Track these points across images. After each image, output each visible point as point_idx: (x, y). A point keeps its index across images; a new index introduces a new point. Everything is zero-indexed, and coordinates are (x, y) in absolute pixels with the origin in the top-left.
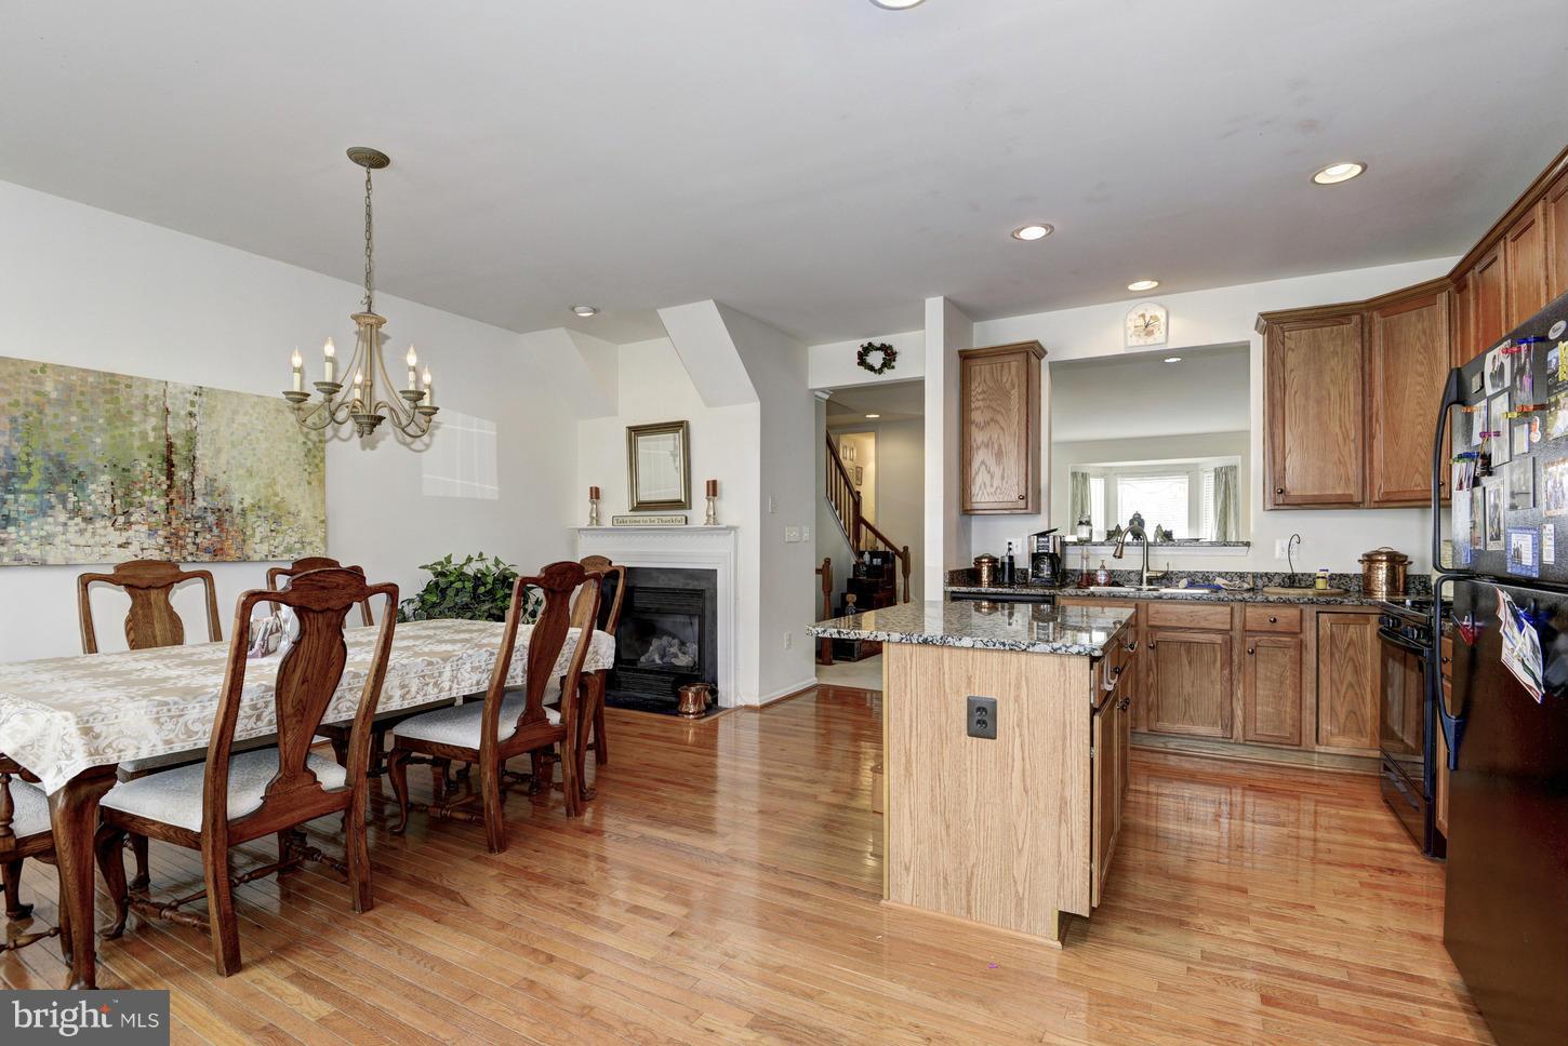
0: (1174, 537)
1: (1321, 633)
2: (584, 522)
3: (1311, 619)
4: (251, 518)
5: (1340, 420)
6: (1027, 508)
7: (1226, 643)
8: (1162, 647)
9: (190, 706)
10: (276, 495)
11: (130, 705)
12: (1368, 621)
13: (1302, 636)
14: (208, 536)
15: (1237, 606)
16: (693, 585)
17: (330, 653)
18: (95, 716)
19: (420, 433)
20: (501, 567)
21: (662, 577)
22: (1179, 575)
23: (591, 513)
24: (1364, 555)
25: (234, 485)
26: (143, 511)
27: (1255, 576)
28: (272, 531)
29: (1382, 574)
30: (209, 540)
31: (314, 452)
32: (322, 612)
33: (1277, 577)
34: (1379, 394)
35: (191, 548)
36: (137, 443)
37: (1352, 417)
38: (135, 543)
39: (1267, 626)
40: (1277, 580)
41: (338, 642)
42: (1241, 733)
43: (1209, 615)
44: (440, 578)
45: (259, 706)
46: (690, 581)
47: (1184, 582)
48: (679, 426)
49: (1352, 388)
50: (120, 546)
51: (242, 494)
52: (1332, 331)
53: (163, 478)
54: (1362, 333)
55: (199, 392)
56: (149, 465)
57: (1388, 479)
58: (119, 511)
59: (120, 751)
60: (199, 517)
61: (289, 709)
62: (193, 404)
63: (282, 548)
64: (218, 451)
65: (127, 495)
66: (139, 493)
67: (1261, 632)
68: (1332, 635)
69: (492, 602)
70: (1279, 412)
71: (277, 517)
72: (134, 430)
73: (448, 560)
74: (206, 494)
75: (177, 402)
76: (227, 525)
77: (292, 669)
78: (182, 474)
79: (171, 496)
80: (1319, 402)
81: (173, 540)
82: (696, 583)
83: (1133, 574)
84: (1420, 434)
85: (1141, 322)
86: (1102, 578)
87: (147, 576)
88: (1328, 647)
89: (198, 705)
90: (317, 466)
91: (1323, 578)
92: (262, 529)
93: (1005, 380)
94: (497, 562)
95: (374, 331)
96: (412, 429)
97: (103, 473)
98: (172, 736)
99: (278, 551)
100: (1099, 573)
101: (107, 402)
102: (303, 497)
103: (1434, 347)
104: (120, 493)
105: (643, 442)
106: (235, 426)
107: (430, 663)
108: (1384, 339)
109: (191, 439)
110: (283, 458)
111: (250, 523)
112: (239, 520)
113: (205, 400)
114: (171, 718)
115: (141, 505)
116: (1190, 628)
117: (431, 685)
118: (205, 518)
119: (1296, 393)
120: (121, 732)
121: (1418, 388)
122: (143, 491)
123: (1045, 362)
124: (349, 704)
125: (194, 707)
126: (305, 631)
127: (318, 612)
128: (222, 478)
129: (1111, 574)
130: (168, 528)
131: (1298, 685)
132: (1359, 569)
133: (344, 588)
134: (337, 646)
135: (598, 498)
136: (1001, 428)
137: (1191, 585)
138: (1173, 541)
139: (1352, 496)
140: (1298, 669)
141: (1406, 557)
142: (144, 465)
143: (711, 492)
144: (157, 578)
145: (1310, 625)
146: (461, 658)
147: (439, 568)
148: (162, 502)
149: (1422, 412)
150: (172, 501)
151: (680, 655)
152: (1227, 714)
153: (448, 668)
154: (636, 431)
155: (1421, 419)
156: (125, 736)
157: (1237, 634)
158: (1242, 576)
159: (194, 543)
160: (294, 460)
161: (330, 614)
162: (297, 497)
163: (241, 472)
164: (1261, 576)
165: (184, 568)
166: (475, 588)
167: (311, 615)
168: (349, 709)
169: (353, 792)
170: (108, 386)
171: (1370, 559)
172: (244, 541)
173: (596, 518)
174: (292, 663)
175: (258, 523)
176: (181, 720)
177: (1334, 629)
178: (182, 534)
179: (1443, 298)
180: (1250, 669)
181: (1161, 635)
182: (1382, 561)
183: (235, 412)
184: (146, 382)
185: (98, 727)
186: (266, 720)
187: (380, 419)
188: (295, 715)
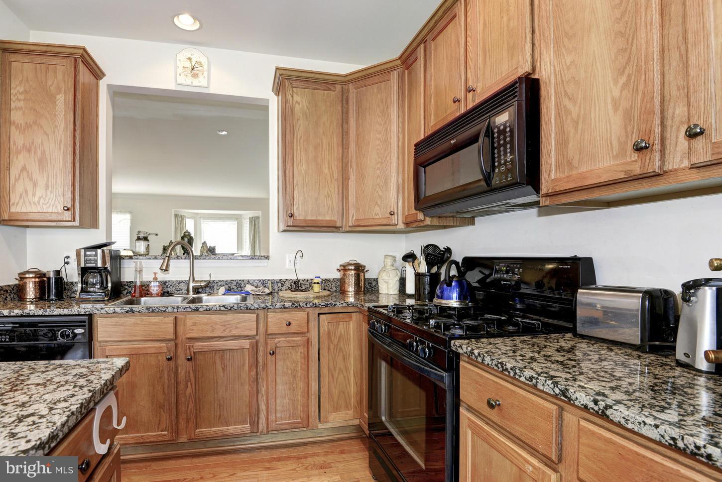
0: (217, 252)
1: (321, 331)
3: (315, 321)
5: (329, 164)
6: (74, 220)
7: (253, 348)
8: (199, 357)
12: (351, 317)
13: (308, 334)
15: (261, 313)
22: (220, 283)
24: (340, 266)
27: (273, 282)
29: (351, 279)
33: (287, 282)
34: (352, 146)
37: (336, 162)
39: (285, 329)
40: (287, 284)
42: (265, 425)
43: (239, 323)
47: (222, 290)
49: (336, 140)
52: (324, 94)
54: (342, 100)
57: (358, 209)
67: (280, 334)
68: (329, 333)
70: (289, 152)
80: (316, 148)
83: (182, 284)
84: (378, 177)
85: (188, 65)
86: (155, 288)
88: (327, 343)
91: (318, 283)
93: (49, 83)
100: (152, 284)
103: (388, 112)
108: (356, 106)
116: (224, 337)
119: (301, 137)
121: (378, 142)
123: (103, 84)
129: (164, 284)
131: (306, 376)
132: (338, 275)
136: (45, 133)
137: (229, 291)
138: (215, 254)
139: (335, 221)
140: (306, 363)
141: (365, 267)
145: (313, 324)
149: (380, 160)
152: (254, 411)
155: (379, 166)
157: (261, 338)
158: (264, 283)
164: (277, 282)
171: (344, 268)
177: (330, 327)
179: (394, 75)
180: (271, 368)
181: (198, 345)
182: (351, 270)
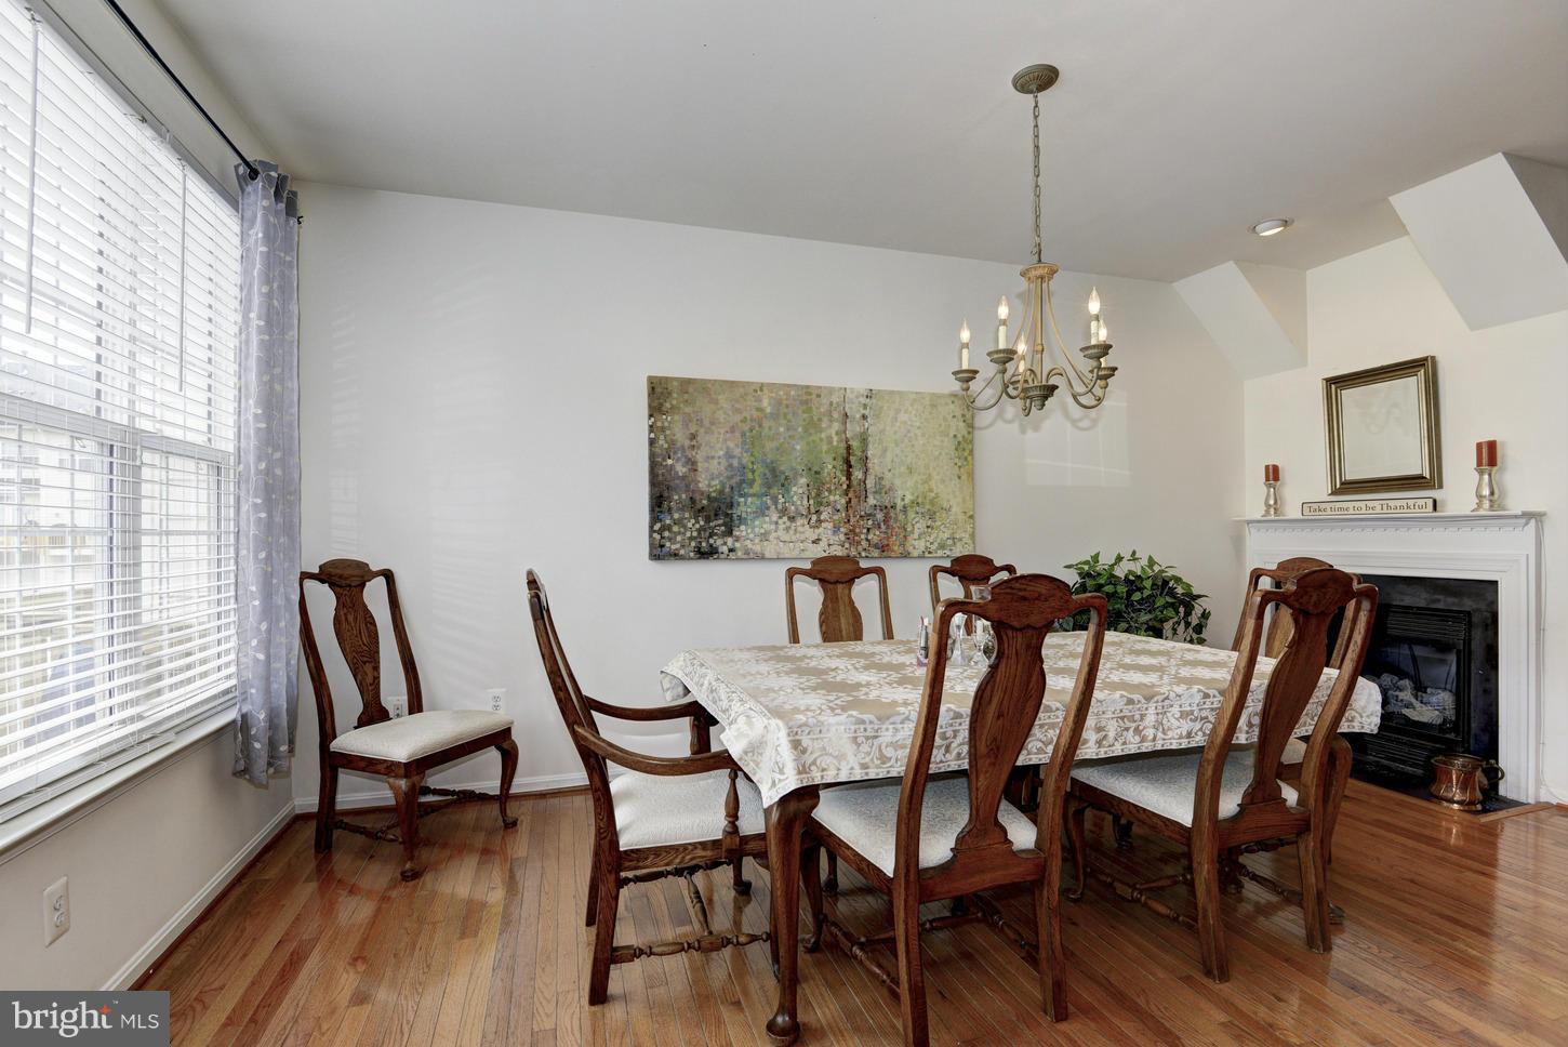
2: (1257, 512)
4: (911, 515)
9: (884, 727)
10: (931, 490)
11: (833, 720)
14: (878, 533)
17: (1029, 682)
18: (804, 728)
19: (1095, 403)
20: (1156, 568)
23: (1267, 500)
25: (898, 482)
26: (830, 509)
28: (928, 527)
30: (878, 536)
31: (964, 445)
32: (1021, 630)
35: (864, 543)
36: (825, 448)
38: (824, 539)
41: (1037, 669)
44: (1087, 579)
45: (948, 735)
48: (1422, 367)
50: (813, 542)
51: (905, 490)
53: (844, 479)
55: (870, 394)
56: (834, 467)
58: (813, 510)
59: (823, 770)
60: (870, 515)
61: (983, 749)
62: (865, 406)
63: (936, 544)
64: (885, 450)
65: (818, 495)
66: (826, 494)
69: (1150, 612)
71: (932, 511)
72: (823, 435)
73: (1096, 558)
74: (875, 492)
75: (854, 406)
76: (891, 522)
77: (988, 699)
78: (857, 474)
79: (850, 495)
81: (851, 536)
82: (1450, 600)
87: (836, 571)
89: (891, 727)
90: (966, 459)
92: (920, 526)
94: (1152, 563)
95: (1045, 285)
96: (1087, 400)
97: (802, 476)
98: (867, 760)
99: (933, 547)
101: (804, 412)
102: (954, 492)
104: (813, 494)
105: (1349, 396)
106: (898, 424)
107: (1130, 702)
109: (864, 439)
110: (937, 453)
111: (910, 519)
112: (901, 517)
113: (874, 401)
114: (867, 738)
115: (828, 504)
117: (1131, 730)
118: (875, 515)
120: (824, 749)
122: (830, 491)
124: (1040, 745)
125: (887, 729)
126: (1003, 653)
127: (1017, 630)
128: (888, 476)
130: (847, 526)
133: (1046, 600)
134: (1036, 673)
135: (1276, 478)
142: (830, 467)
143: (1485, 460)
144: (842, 573)
146: (1167, 698)
147: (1086, 568)
148: (843, 501)
150: (850, 499)
153: (1152, 711)
154: (1338, 383)
156: (826, 754)
159: (867, 540)
160: (947, 454)
161: (1030, 632)
162: (949, 493)
163: (903, 469)
165: (864, 564)
166: (1129, 594)
167: (1010, 633)
168: (1040, 751)
169: (1046, 861)
170: (805, 398)
172: (905, 537)
173: (1276, 506)
174: (988, 692)
175: (917, 519)
176: (876, 742)
178: (857, 530)
183: (898, 411)
184: (831, 390)
185: (806, 741)
186: (954, 753)
187: (1054, 388)
188: (988, 755)
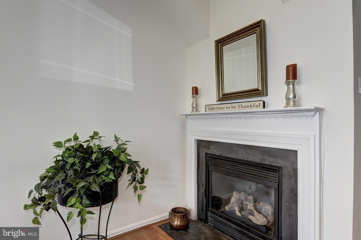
2: (188, 110)
16: (268, 161)
21: (242, 151)
23: (192, 105)
46: (267, 158)
48: (259, 28)
82: (272, 160)
135: (197, 93)
143: (291, 77)
151: (256, 213)
154: (221, 42)
173: (196, 107)
